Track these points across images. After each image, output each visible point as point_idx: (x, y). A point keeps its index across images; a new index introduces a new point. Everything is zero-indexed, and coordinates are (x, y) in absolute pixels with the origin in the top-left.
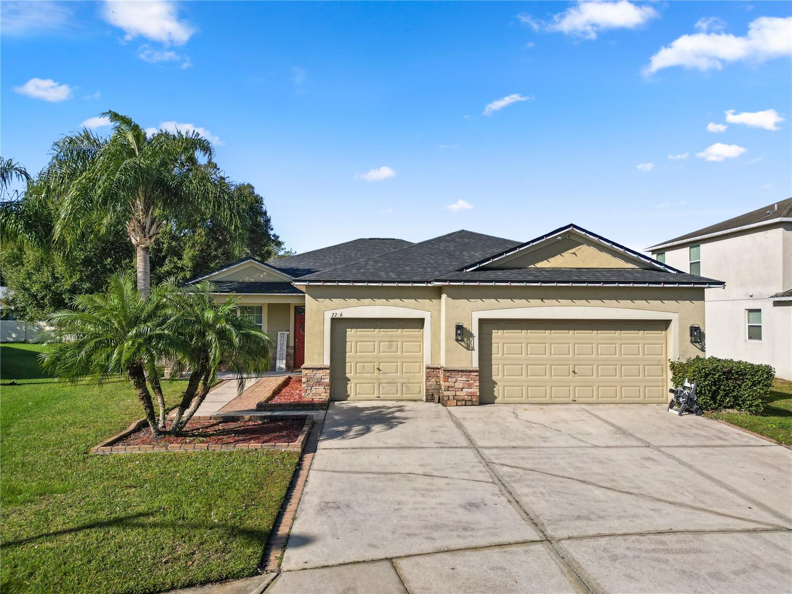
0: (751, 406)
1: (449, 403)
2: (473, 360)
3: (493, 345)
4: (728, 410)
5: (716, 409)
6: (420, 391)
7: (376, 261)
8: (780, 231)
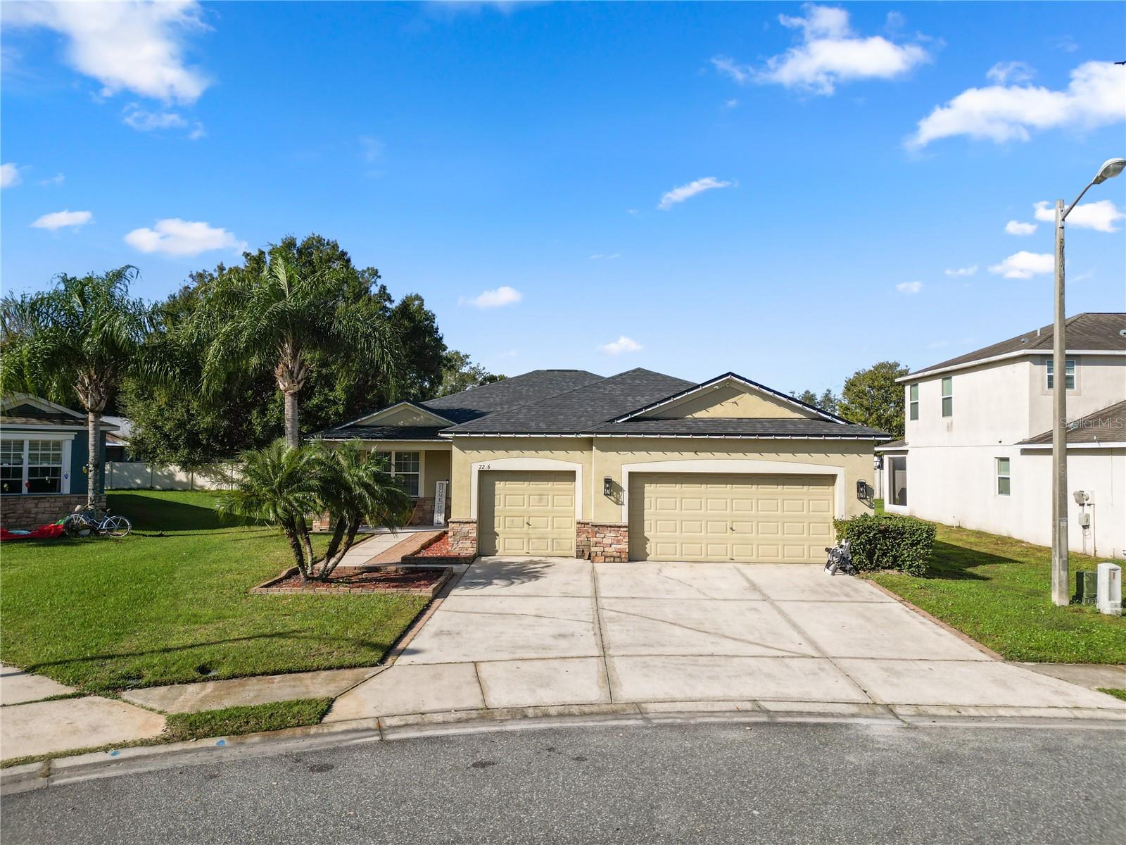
0: (910, 566)
1: (597, 559)
2: (621, 515)
3: (645, 500)
4: (886, 571)
5: (874, 569)
6: (572, 547)
7: (530, 409)
8: (1027, 365)
